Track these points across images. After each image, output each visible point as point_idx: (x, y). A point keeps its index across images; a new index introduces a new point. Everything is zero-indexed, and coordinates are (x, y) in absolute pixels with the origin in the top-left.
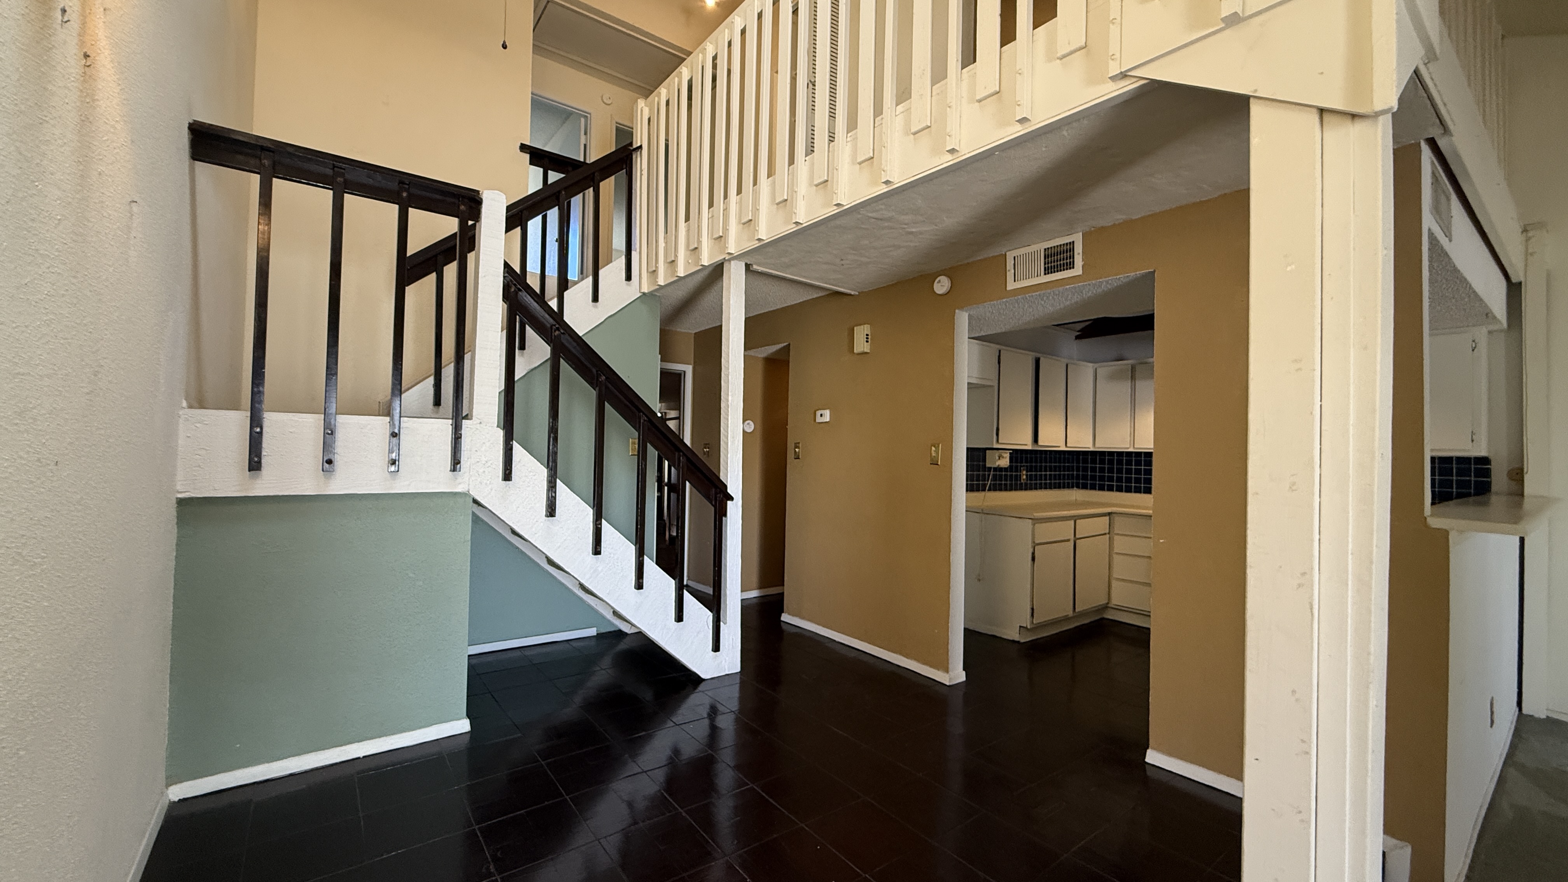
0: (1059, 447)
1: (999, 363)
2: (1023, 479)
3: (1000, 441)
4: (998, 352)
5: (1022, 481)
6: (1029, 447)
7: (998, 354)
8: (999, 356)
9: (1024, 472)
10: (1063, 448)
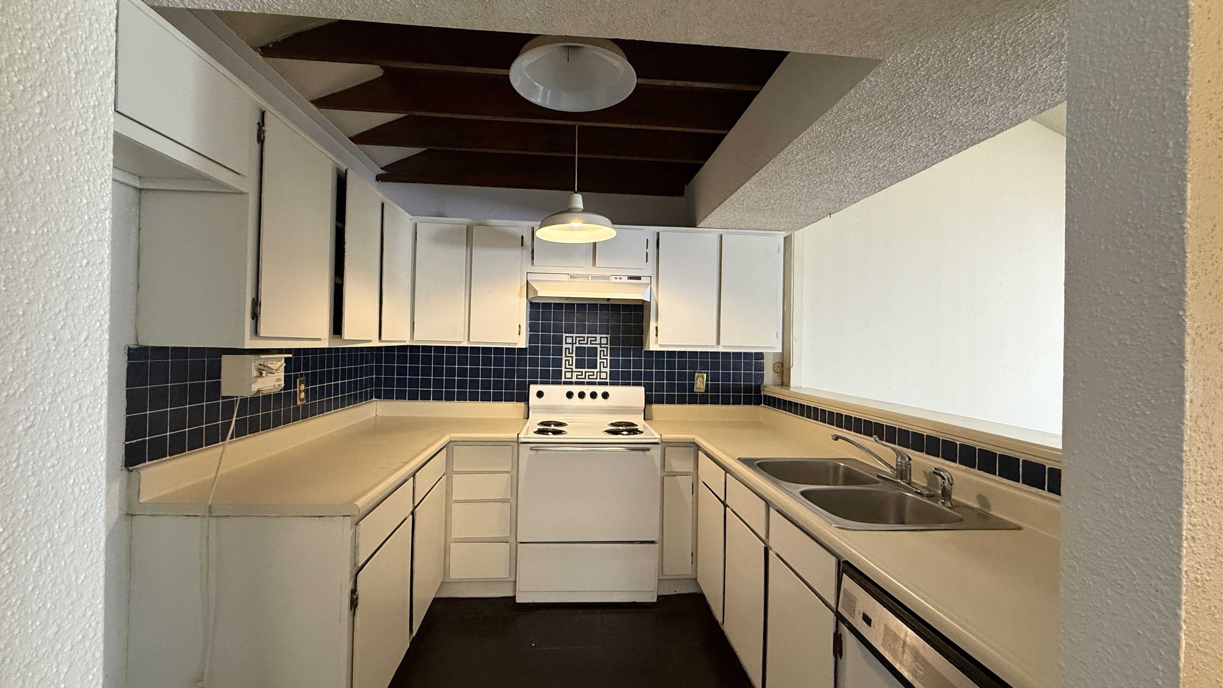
0: (370, 341)
1: (261, 139)
2: (301, 400)
3: (262, 333)
4: (259, 114)
5: (299, 403)
6: (324, 344)
7: (258, 119)
8: (261, 124)
9: (303, 387)
10: (376, 343)
